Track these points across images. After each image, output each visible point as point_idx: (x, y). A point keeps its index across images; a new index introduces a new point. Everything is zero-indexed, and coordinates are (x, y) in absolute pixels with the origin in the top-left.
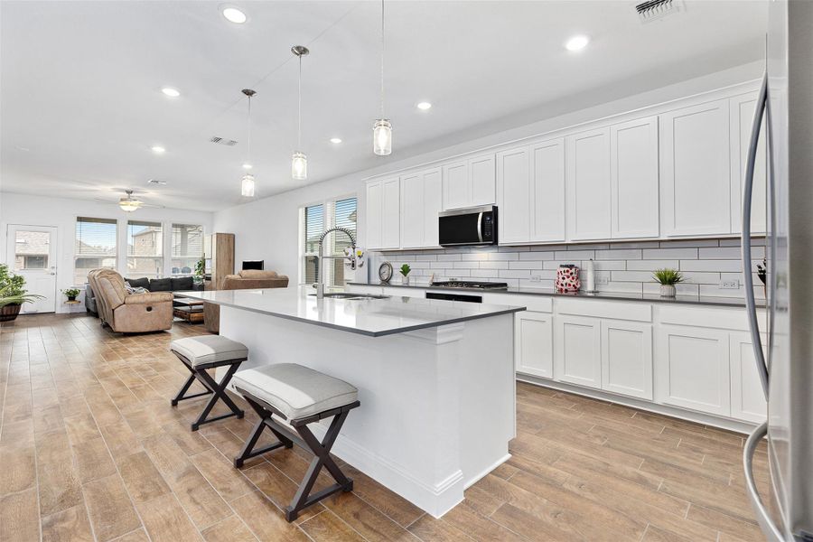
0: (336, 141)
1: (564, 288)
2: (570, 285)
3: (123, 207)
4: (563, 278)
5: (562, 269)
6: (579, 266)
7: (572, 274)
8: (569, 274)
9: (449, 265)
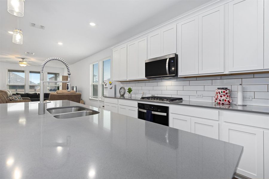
0: (92, 24)
1: (221, 102)
2: (225, 101)
3: (20, 65)
4: (221, 96)
5: (220, 91)
6: (230, 89)
7: (227, 93)
8: (225, 94)
9: (151, 88)
